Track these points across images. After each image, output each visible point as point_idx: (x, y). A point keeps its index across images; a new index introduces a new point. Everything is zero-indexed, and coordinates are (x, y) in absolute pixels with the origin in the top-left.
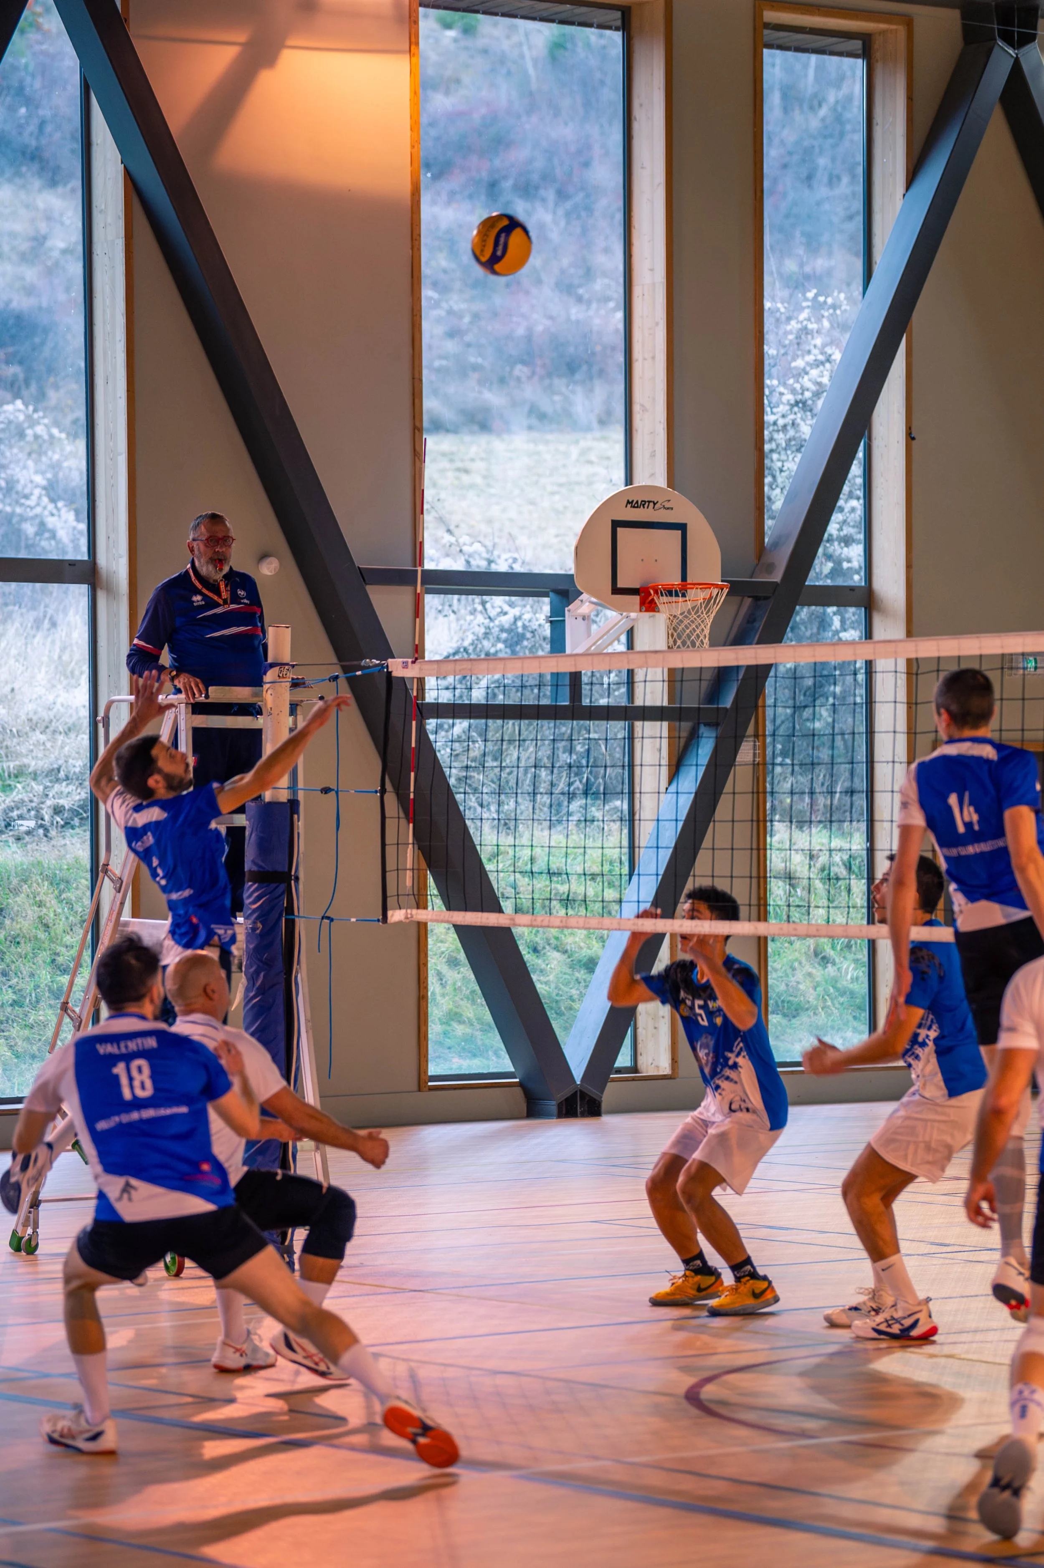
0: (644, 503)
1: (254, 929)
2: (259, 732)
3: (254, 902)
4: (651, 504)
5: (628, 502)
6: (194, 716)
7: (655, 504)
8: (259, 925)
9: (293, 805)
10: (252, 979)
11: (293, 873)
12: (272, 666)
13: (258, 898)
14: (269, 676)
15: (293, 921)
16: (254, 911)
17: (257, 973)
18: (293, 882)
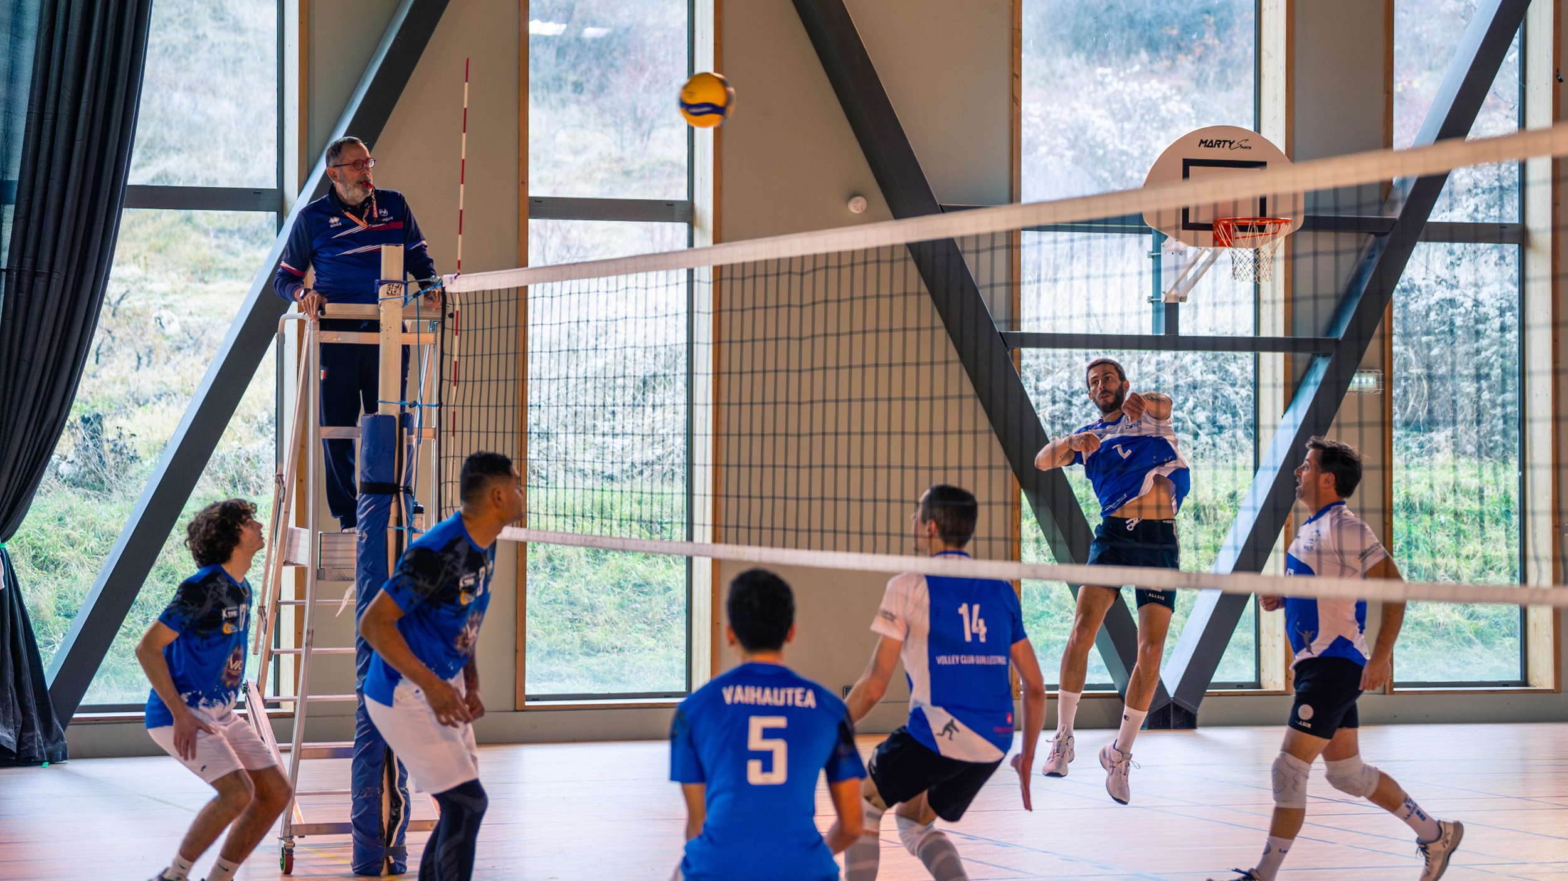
0: (1218, 143)
1: (361, 538)
2: (376, 348)
3: (362, 513)
4: (1227, 144)
5: (1202, 142)
6: (323, 332)
7: (1231, 143)
8: (365, 535)
9: (405, 419)
10: (360, 587)
11: (402, 484)
12: (381, 283)
13: (366, 508)
14: (382, 291)
15: (402, 531)
16: (362, 521)
17: (363, 580)
18: (402, 494)
